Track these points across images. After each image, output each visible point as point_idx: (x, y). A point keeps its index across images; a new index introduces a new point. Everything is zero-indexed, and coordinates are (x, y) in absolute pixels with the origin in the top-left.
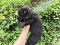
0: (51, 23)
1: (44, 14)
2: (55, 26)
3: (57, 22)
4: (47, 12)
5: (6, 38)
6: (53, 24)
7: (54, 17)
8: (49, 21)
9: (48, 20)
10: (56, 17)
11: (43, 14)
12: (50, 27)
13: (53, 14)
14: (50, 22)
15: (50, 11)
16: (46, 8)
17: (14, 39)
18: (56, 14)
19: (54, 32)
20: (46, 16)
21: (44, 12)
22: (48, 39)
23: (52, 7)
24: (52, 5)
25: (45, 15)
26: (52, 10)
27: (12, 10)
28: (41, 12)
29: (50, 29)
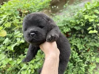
0: (86, 40)
1: (72, 24)
2: (91, 44)
3: (95, 38)
4: (77, 21)
5: (10, 68)
6: (88, 42)
7: (90, 30)
8: (82, 36)
9: (79, 35)
10: (93, 29)
11: (70, 24)
12: (84, 47)
13: (88, 24)
14: (83, 38)
15: (82, 20)
16: (76, 15)
17: (22, 68)
18: (93, 25)
19: (90, 56)
21: (73, 21)
23: (86, 13)
24: (85, 9)
25: (75, 26)
26: (86, 17)
27: (18, 20)
28: (67, 22)
29: (84, 49)
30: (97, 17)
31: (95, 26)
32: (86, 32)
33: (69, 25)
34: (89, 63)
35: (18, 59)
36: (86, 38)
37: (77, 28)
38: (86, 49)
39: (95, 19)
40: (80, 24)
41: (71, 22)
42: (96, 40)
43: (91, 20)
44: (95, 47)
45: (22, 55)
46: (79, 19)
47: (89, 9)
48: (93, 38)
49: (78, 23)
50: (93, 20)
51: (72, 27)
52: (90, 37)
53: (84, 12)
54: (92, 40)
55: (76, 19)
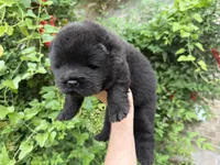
0: (169, 76)
1: (145, 40)
3: (188, 72)
4: (156, 33)
6: (173, 79)
7: (179, 55)
8: (163, 66)
9: (157, 65)
10: (186, 54)
11: (141, 39)
12: (164, 88)
13: (178, 42)
14: (163, 70)
15: (167, 32)
16: (154, 20)
18: (188, 45)
20: (151, 47)
21: (148, 33)
22: (156, 126)
23: (175, 18)
24: (175, 10)
25: (150, 44)
26: (176, 27)
27: (30, 21)
28: (133, 34)
29: (164, 94)
30: (196, 28)
31: (191, 47)
32: (172, 59)
33: (138, 42)
34: (170, 122)
35: (27, 110)
36: (169, 71)
37: (155, 49)
38: (168, 94)
39: (193, 33)
40: (162, 40)
41: (143, 36)
42: (189, 75)
43: (185, 35)
44: (186, 90)
45: (36, 100)
46: (159, 30)
47: (182, 9)
48: (185, 72)
49: (158, 38)
50: (187, 35)
51: (143, 46)
52: (179, 70)
53: (173, 16)
54: (182, 76)
55: (154, 29)
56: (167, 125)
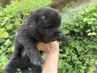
0: (85, 43)
1: (71, 27)
3: (94, 40)
4: (76, 23)
6: (87, 44)
7: (88, 32)
8: (81, 38)
9: (78, 38)
10: (92, 32)
12: (83, 49)
13: (87, 27)
14: (82, 40)
15: (81, 23)
16: (75, 17)
18: (92, 27)
19: (90, 58)
20: (75, 30)
22: (81, 69)
23: (84, 16)
24: (84, 12)
25: (74, 28)
26: (85, 20)
28: (66, 24)
29: (83, 52)
30: (95, 19)
31: (94, 29)
32: (85, 34)
33: (68, 28)
34: (88, 66)
36: (85, 40)
38: (85, 52)
39: (94, 21)
40: (79, 26)
41: (71, 25)
42: (95, 42)
43: (89, 23)
44: (94, 49)
46: (78, 22)
47: (87, 11)
48: (92, 40)
49: (77, 25)
50: (91, 23)
51: (71, 30)
52: (89, 39)
53: (83, 15)
54: (91, 42)
56: (86, 68)
